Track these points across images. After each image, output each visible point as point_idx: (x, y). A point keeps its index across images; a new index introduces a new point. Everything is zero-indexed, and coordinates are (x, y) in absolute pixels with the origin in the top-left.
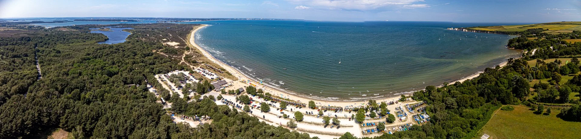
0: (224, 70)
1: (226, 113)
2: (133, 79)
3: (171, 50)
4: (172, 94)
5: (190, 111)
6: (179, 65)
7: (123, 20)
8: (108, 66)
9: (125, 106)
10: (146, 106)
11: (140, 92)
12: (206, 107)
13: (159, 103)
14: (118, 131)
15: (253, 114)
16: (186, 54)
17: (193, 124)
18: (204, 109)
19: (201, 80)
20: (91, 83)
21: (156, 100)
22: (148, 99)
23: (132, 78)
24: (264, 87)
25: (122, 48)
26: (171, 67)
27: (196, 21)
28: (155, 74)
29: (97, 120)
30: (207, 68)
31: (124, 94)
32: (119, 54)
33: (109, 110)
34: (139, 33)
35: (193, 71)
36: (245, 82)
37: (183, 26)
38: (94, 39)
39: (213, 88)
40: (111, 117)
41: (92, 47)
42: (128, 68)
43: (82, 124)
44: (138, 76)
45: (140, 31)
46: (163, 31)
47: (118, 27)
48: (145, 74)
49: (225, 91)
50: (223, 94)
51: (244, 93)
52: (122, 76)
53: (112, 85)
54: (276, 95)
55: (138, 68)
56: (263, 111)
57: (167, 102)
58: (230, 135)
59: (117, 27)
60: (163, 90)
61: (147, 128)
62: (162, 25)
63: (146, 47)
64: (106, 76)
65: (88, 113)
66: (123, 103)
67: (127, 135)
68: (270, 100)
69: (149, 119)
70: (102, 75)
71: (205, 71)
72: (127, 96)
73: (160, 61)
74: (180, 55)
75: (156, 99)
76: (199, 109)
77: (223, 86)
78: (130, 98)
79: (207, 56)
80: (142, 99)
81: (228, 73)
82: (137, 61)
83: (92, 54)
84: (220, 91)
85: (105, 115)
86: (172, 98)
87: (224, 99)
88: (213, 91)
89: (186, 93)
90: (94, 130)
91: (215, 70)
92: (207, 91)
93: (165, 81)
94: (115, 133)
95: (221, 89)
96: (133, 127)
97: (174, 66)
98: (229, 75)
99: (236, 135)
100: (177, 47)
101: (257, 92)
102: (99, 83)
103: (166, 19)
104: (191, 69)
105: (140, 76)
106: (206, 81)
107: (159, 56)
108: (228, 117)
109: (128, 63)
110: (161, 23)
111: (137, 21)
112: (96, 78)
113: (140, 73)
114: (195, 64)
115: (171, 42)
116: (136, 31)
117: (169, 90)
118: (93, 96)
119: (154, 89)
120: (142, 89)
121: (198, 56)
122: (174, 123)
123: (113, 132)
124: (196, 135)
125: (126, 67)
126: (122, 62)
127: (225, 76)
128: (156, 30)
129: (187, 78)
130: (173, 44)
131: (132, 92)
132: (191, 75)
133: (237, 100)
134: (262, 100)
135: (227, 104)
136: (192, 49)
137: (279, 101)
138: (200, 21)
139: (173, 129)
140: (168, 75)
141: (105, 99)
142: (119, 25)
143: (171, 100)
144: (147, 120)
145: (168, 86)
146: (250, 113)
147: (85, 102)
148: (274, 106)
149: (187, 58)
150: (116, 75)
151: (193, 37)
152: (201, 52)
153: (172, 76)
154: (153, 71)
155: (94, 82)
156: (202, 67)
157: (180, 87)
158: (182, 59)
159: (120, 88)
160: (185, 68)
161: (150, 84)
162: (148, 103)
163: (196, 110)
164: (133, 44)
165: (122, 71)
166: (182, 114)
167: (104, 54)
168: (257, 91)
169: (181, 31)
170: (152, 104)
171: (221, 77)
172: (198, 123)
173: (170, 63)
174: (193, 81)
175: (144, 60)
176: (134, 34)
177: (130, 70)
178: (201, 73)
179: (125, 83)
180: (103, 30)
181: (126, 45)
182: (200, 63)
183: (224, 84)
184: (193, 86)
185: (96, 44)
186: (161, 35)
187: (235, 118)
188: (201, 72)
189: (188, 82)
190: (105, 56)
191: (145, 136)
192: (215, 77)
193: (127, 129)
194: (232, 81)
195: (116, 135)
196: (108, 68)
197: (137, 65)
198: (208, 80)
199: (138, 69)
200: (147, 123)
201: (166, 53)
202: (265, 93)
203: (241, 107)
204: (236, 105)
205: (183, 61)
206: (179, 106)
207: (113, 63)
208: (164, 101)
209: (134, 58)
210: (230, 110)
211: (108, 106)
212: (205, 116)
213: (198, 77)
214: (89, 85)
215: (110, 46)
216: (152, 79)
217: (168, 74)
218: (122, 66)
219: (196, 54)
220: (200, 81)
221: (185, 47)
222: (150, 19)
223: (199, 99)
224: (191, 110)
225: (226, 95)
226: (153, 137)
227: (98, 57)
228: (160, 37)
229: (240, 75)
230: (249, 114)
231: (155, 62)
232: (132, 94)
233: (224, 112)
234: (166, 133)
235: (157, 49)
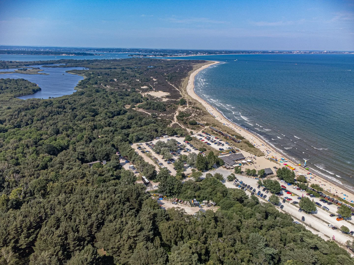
0: (242, 138)
1: (241, 200)
2: (96, 153)
3: (156, 105)
4: (159, 170)
5: (185, 194)
6: (169, 128)
7: (67, 53)
8: (47, 138)
9: (86, 194)
10: (120, 190)
11: (109, 171)
12: (209, 190)
13: (140, 184)
14: (78, 232)
15: (283, 209)
16: (180, 112)
17: (189, 210)
18: (206, 191)
19: (203, 150)
20: (17, 172)
21: (135, 181)
22: (124, 180)
23: (93, 153)
24: (309, 174)
25: (69, 103)
26: (156, 131)
27: (199, 55)
28: (131, 143)
29: (39, 226)
30: (214, 133)
31: (83, 178)
32: (66, 115)
33: (58, 206)
34: (99, 76)
35: (191, 136)
36: (276, 160)
37: (176, 64)
38: (9, 90)
39: (221, 163)
40: (63, 217)
41: (7, 107)
42: (85, 136)
43: (9, 242)
44: (104, 148)
45: (101, 73)
46: (141, 73)
47: (57, 67)
48: (115, 144)
49: (240, 169)
50: (238, 174)
51: (272, 177)
52: (76, 151)
53: (59, 168)
54: (333, 192)
55: (103, 135)
56: (304, 210)
57: (152, 182)
58: (244, 230)
59: (54, 67)
60: (145, 165)
61: (123, 219)
62: (139, 62)
63: (113, 100)
64: (46, 154)
65: (18, 222)
66: (82, 191)
67: (93, 233)
68: (318, 197)
69: (125, 207)
70: (38, 154)
71: (210, 138)
72: (88, 180)
73: (139, 123)
74: (170, 112)
75: (135, 179)
76: (199, 192)
77: (238, 162)
78: (93, 182)
79: (214, 115)
80: (113, 182)
81: (247, 143)
82: (100, 125)
83: (9, 120)
84: (232, 169)
85: (52, 216)
86: (160, 176)
87: (238, 180)
88: (221, 168)
89: (179, 169)
90: (35, 244)
91: (226, 137)
92: (212, 167)
93: (148, 153)
94: (74, 236)
95: (234, 166)
96: (101, 221)
97: (161, 129)
98: (250, 146)
99: (252, 232)
100: (165, 100)
101: (296, 180)
102: (33, 170)
103: (146, 51)
104: (187, 133)
105: (108, 147)
106: (212, 154)
107: (136, 114)
108: (243, 206)
109: (85, 129)
110: (137, 58)
111: (93, 55)
112: (27, 161)
113: (106, 143)
114: (194, 126)
115: (156, 91)
116: (93, 74)
117: (154, 165)
118: (25, 193)
119: (131, 164)
120: (112, 167)
121: (200, 114)
122: (162, 210)
123: (70, 235)
124: (194, 223)
125: (81, 136)
126: (73, 128)
127: (242, 148)
128: (129, 72)
129: (182, 148)
130: (159, 94)
131: (95, 173)
132: (188, 143)
133: (260, 185)
134: (303, 194)
135: (243, 188)
136: (190, 103)
137: (337, 203)
138: (204, 55)
139: (162, 215)
140: (151, 143)
141: (49, 192)
142: (59, 62)
143: (157, 179)
144: (122, 208)
145: (152, 159)
146: (279, 207)
147: (9, 207)
148: (325, 208)
149: (182, 116)
150: (64, 151)
151: (193, 83)
152: (204, 107)
153: (159, 145)
154: (128, 138)
155: (23, 169)
156: (205, 131)
157: (170, 160)
158: (173, 119)
159: (74, 170)
160: (178, 132)
161: (124, 158)
162: (123, 186)
163: (194, 192)
164: (90, 96)
165: (74, 143)
166: (175, 197)
167: (35, 118)
168: (296, 178)
169: (172, 72)
170: (128, 186)
171: (236, 148)
172: (197, 209)
173: (155, 125)
174: (191, 152)
175: (112, 121)
176: (89, 79)
177: (88, 140)
178: (204, 140)
179: (83, 161)
180: (25, 72)
181: (76, 98)
182: (203, 125)
183: (240, 159)
184: (191, 159)
185: (14, 100)
186: (138, 80)
187: (254, 209)
188: (203, 138)
189: (182, 153)
190: (38, 120)
191: (121, 230)
192: (226, 147)
193: (92, 226)
194: (254, 156)
195: (75, 237)
196: (47, 140)
197: (100, 130)
198: (214, 151)
199: (103, 137)
200: (123, 213)
201: (147, 109)
202: (310, 184)
203: (265, 196)
204: (257, 192)
205: (175, 121)
206: (169, 186)
207: (58, 132)
208: (147, 180)
209: (93, 120)
210: (247, 198)
211: (57, 201)
212: (208, 201)
213: (199, 146)
214: (12, 177)
215: (46, 102)
216: (128, 151)
217: (153, 142)
218: (73, 134)
219: (196, 112)
220: (202, 153)
221: (179, 100)
222: (116, 51)
223: (199, 178)
224: (188, 192)
225: (243, 175)
226: (133, 229)
227: (23, 124)
228: (137, 83)
229: (269, 149)
230: (277, 209)
231: (131, 124)
232: (96, 176)
233: (237, 198)
234: (152, 222)
235: (132, 104)
